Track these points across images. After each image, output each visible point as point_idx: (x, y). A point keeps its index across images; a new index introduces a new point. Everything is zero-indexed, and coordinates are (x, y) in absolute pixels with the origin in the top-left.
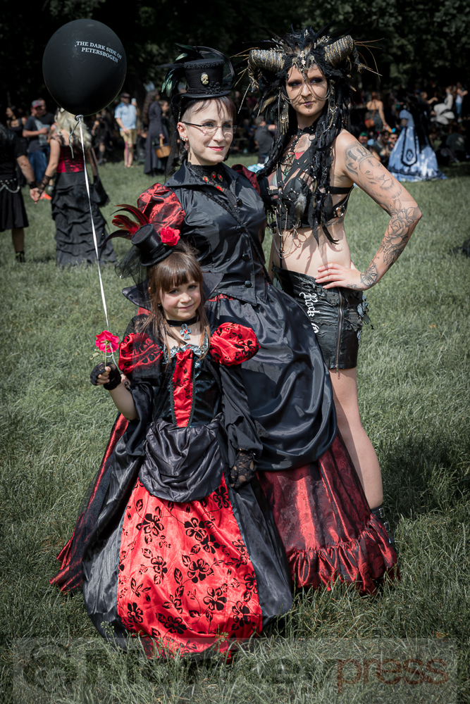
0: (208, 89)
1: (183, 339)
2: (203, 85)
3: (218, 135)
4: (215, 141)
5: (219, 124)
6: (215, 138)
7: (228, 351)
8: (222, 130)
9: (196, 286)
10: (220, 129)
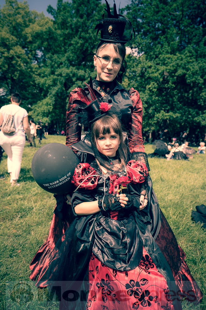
0: (111, 37)
1: (109, 167)
2: (109, 33)
3: (110, 65)
4: (107, 69)
5: (112, 59)
6: (107, 67)
7: (136, 176)
8: (113, 63)
9: (116, 137)
10: (111, 62)
